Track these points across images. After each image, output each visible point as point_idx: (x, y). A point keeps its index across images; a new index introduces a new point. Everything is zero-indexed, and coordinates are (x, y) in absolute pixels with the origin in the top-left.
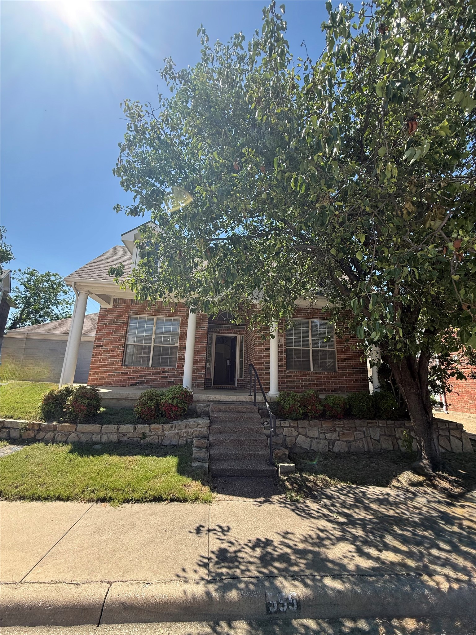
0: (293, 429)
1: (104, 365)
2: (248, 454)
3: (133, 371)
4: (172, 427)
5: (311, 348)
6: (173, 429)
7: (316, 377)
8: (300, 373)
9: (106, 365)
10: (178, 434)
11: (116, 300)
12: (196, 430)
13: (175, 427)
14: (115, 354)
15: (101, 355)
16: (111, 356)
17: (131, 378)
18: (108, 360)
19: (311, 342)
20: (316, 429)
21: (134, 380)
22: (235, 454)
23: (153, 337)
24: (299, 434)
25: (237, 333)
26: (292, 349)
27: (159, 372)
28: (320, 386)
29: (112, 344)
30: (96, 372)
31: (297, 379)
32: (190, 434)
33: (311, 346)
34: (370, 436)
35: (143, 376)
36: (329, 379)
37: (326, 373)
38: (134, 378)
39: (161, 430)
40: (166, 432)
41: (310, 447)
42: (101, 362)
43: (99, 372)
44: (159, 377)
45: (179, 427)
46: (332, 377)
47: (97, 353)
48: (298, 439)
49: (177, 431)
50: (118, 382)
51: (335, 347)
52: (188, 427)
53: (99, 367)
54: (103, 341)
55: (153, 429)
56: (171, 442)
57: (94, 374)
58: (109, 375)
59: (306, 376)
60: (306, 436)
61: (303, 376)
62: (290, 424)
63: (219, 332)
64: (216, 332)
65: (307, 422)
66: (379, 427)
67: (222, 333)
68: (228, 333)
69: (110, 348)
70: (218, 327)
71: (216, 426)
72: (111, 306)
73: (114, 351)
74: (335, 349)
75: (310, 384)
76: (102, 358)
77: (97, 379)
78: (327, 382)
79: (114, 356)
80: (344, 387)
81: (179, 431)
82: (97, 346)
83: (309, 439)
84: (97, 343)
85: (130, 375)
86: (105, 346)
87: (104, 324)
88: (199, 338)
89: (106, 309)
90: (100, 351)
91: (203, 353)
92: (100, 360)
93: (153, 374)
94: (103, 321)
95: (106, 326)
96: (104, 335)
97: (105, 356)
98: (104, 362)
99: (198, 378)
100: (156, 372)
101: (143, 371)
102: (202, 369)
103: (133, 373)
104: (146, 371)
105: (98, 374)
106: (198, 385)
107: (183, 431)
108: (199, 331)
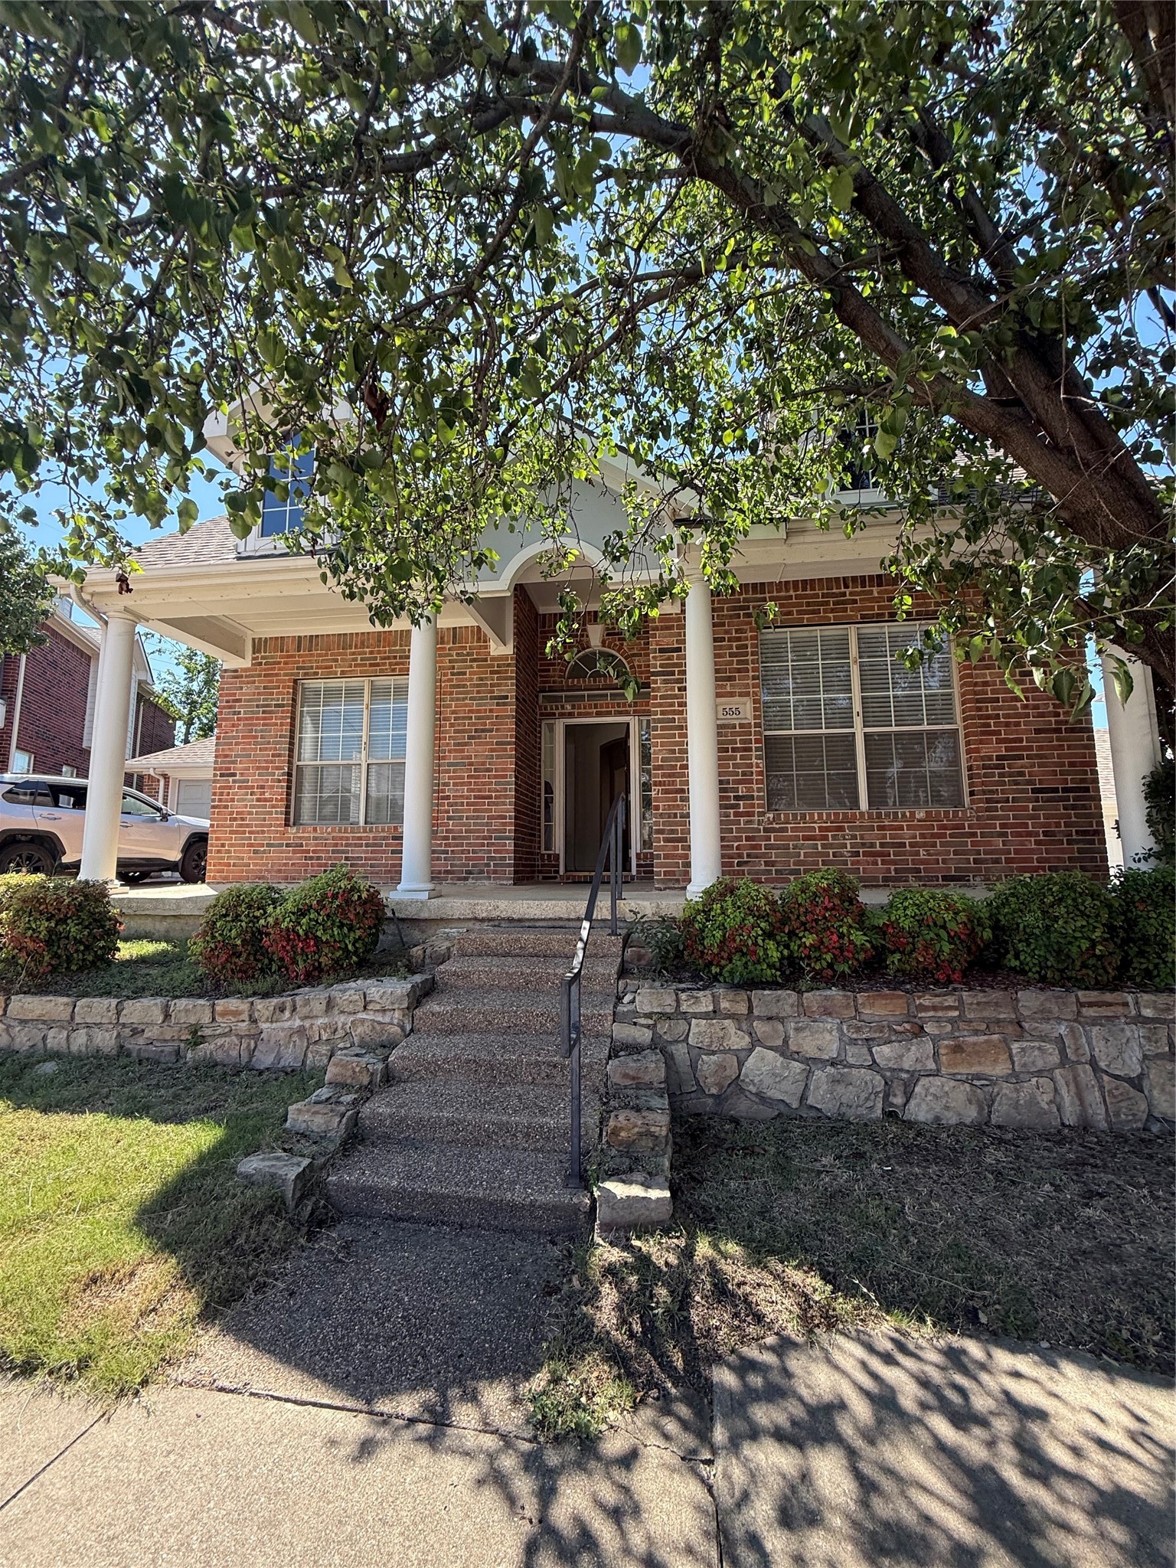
0: (727, 1022)
1: (241, 826)
2: (501, 1126)
3: (315, 838)
4: (282, 1010)
5: (859, 730)
6: (287, 1014)
7: (881, 828)
8: (818, 818)
9: (247, 826)
10: (301, 1031)
11: (258, 645)
12: (363, 1021)
13: (294, 1009)
14: (267, 795)
15: (233, 800)
16: (258, 800)
17: (311, 858)
18: (250, 813)
19: (857, 707)
20: (831, 1023)
21: (320, 865)
22: (451, 1123)
23: (364, 739)
24: (756, 1042)
25: (627, 713)
26: (789, 738)
27: (384, 838)
28: (894, 862)
29: (258, 768)
30: (223, 845)
31: (805, 838)
32: (340, 1033)
33: (858, 721)
34: (1093, 1062)
35: (343, 852)
36: (933, 836)
37: (920, 814)
38: (319, 858)
39: (245, 1016)
40: (264, 1026)
41: (803, 1098)
42: (235, 819)
43: (231, 845)
44: (384, 852)
45: (305, 1011)
46: (945, 827)
47: (221, 794)
48: (751, 1062)
49: (298, 1023)
50: (280, 871)
51: (959, 716)
52: (336, 1011)
53: (232, 832)
54: (234, 762)
55: (224, 1014)
56: (278, 1057)
57: (219, 852)
58: (255, 852)
59: (841, 829)
60: (784, 1051)
61: (827, 829)
62: (715, 1000)
63: (571, 715)
64: (562, 715)
65: (788, 996)
66: (1140, 1020)
67: (580, 715)
68: (599, 714)
69: (254, 779)
70: (568, 699)
71: (437, 1008)
72: (246, 663)
73: (263, 787)
74: (959, 725)
75: (857, 854)
76: (237, 806)
77: (229, 865)
78: (924, 845)
79: (266, 800)
80: (997, 861)
81: (307, 1024)
82: (222, 775)
83: (797, 1066)
84: (220, 769)
85: (308, 852)
86: (242, 774)
87: (234, 713)
88: (491, 731)
89: (236, 671)
90: (230, 788)
91: (505, 776)
92: (232, 813)
93: (367, 845)
94: (230, 707)
95: (239, 719)
96: (237, 744)
97: (244, 800)
98: (243, 819)
99: (495, 851)
100: (375, 838)
101: (341, 838)
102: (505, 824)
103: (317, 845)
104: (347, 838)
105: (229, 852)
106: (495, 872)
107: (320, 1021)
108: (491, 711)
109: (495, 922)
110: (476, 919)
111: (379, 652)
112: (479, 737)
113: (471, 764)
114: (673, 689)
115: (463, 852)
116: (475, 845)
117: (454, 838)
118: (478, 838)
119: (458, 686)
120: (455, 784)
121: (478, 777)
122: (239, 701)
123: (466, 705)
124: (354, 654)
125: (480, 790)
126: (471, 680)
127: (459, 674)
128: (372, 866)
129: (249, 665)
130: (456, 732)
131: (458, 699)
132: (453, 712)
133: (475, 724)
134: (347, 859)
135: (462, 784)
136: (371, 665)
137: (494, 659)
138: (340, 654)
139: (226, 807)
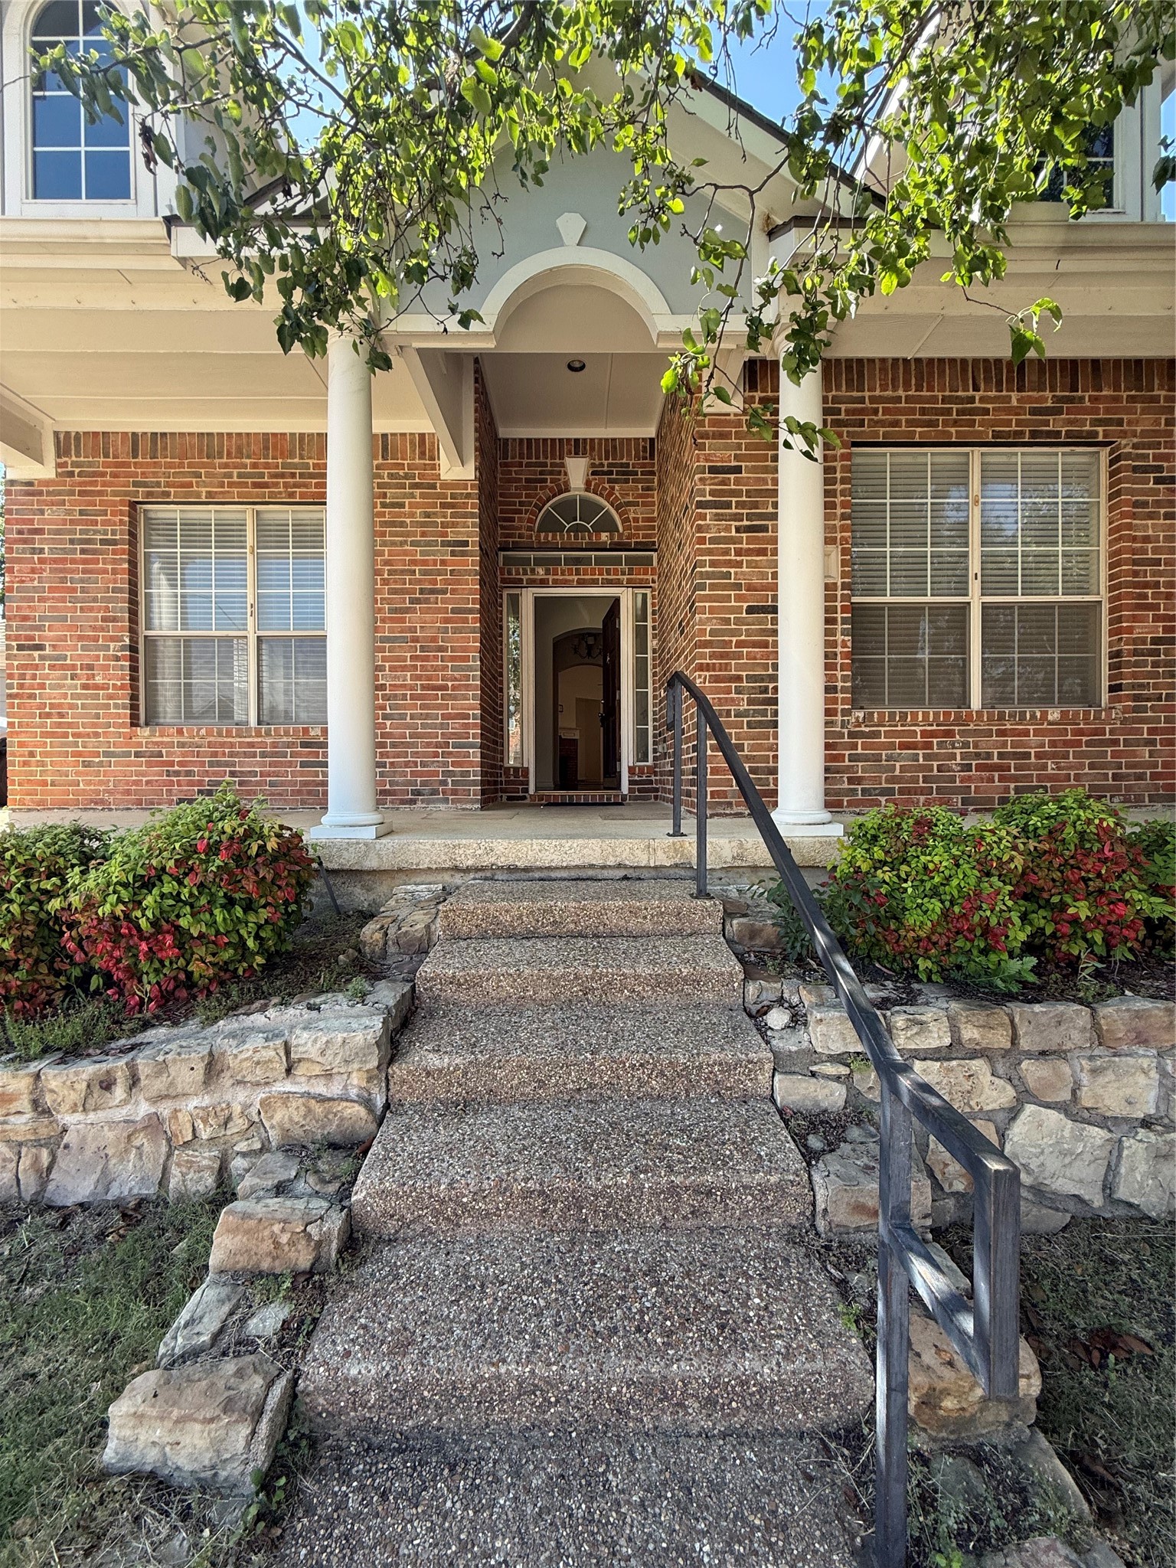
0: (978, 1065)
1: (60, 725)
3: (182, 745)
4: (107, 1085)
5: (975, 599)
6: (119, 1092)
7: (1002, 733)
8: (923, 718)
9: (70, 725)
10: (154, 1125)
11: (65, 444)
12: (286, 1097)
13: (134, 1081)
14: (99, 680)
15: (42, 686)
16: (85, 687)
17: (177, 773)
18: (72, 706)
19: (975, 566)
20: (1145, 1058)
21: (191, 783)
23: (250, 600)
24: (1025, 1095)
25: (617, 583)
26: (879, 608)
27: (289, 745)
28: (1015, 778)
29: (80, 638)
30: (32, 754)
31: (904, 746)
32: (238, 1124)
33: (975, 586)
35: (227, 764)
36: (1067, 744)
37: (1054, 715)
38: (188, 773)
39: (24, 1103)
40: (69, 1119)
41: (1108, 1187)
42: (48, 715)
43: (44, 754)
44: (290, 764)
45: (159, 1085)
46: (1081, 733)
47: (23, 676)
48: (1018, 1131)
49: (144, 1109)
50: (128, 792)
51: (1104, 583)
52: (226, 1080)
53: (44, 735)
54: (40, 628)
56: (106, 1180)
57: (25, 764)
58: (86, 764)
59: (949, 734)
60: (1071, 1109)
61: (932, 734)
62: (954, 1030)
63: (543, 583)
64: (532, 583)
67: (557, 584)
68: (582, 583)
69: (75, 654)
70: (539, 562)
71: (434, 1061)
72: (45, 471)
73: (90, 667)
74: (1102, 596)
75: (968, 768)
76: (50, 695)
77: (44, 783)
78: (1054, 756)
79: (97, 687)
80: (1140, 777)
81: (165, 1109)
82: (20, 648)
83: (1097, 1134)
84: (17, 638)
85: (172, 764)
86: (54, 647)
87: (34, 551)
88: (444, 592)
89: (30, 484)
90: (36, 667)
91: (467, 659)
92: (43, 706)
93: (263, 755)
94: (25, 541)
95: (41, 561)
96: (41, 600)
97: (60, 687)
98: (61, 715)
99: (454, 764)
100: (274, 745)
101: (223, 745)
102: (466, 726)
103: (184, 755)
104: (232, 745)
105: (43, 764)
106: (454, 792)
107: (193, 1103)
108: (443, 562)
109: (488, 873)
110: (456, 869)
111: (267, 466)
112: (427, 601)
113: (415, 640)
114: (728, 529)
115: (407, 764)
116: (425, 755)
117: (393, 745)
118: (428, 745)
119: (393, 524)
120: (392, 669)
121: (426, 659)
122: (40, 531)
123: (406, 553)
124: (226, 466)
125: (429, 678)
126: (412, 515)
127: (393, 505)
128: (272, 784)
129: (53, 476)
130: (392, 592)
131: (393, 544)
132: (387, 563)
133: (420, 582)
134: (233, 774)
135: (404, 668)
136: (256, 485)
137: (446, 485)
138: (204, 465)
139: (32, 696)
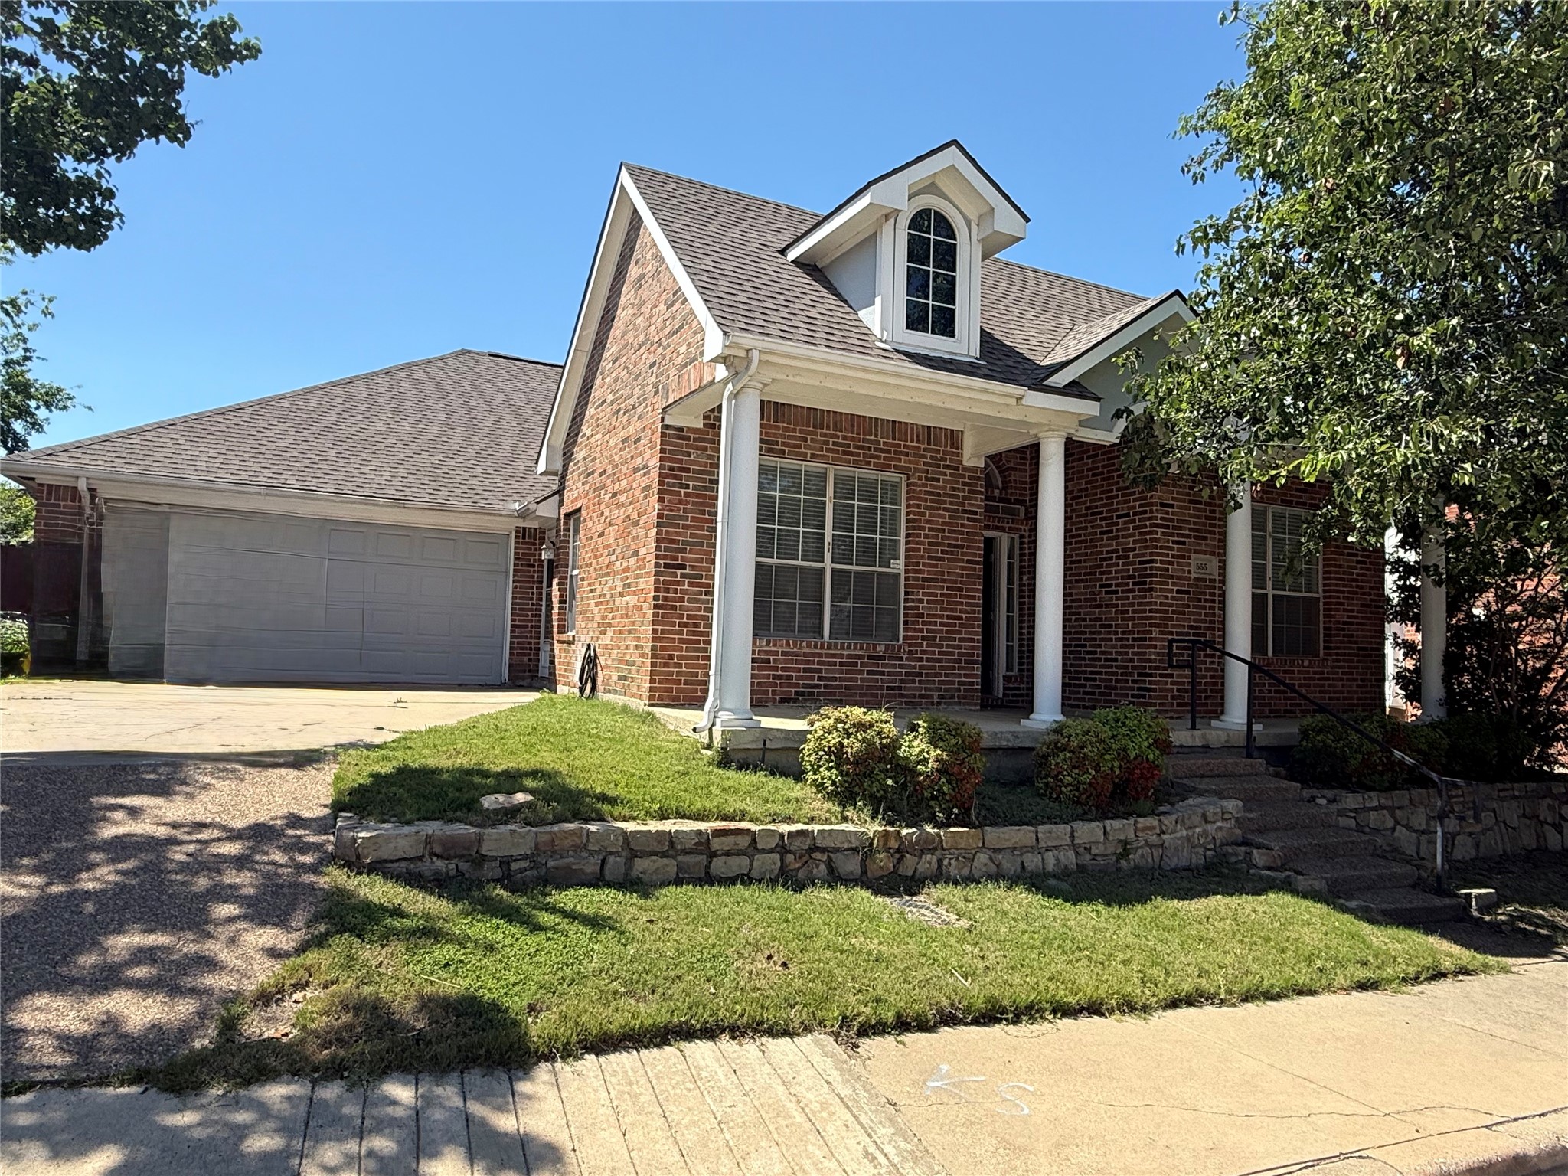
0: (1385, 812)
1: (694, 633)
3: (784, 654)
4: (1176, 823)
5: (1270, 592)
6: (1178, 826)
10: (1188, 839)
12: (1220, 828)
13: (1183, 820)
15: (682, 600)
17: (780, 677)
19: (1270, 573)
20: (1422, 809)
21: (790, 685)
23: (828, 538)
24: (1397, 822)
25: (1001, 530)
27: (859, 657)
30: (671, 657)
32: (1210, 838)
33: (1270, 585)
34: (1504, 822)
36: (1311, 679)
37: (1305, 662)
38: (790, 677)
39: (1157, 830)
40: (1164, 837)
42: (686, 625)
43: (680, 658)
44: (861, 672)
45: (1190, 823)
46: (1316, 673)
47: (667, 591)
48: (1397, 834)
49: (1185, 833)
51: (1321, 588)
54: (684, 551)
55: (1143, 830)
56: (1177, 860)
57: (666, 665)
65: (1406, 794)
74: (1321, 595)
81: (1191, 832)
82: (666, 566)
84: (665, 557)
85: (776, 669)
86: (693, 568)
87: (681, 486)
88: (962, 547)
89: (681, 429)
90: (678, 583)
91: (973, 597)
92: (681, 616)
93: (842, 664)
94: (675, 477)
95: (687, 495)
96: (685, 527)
97: (696, 601)
98: (696, 625)
99: (966, 676)
100: (850, 656)
101: (814, 655)
102: (973, 648)
103: (786, 661)
104: (820, 655)
105: (679, 666)
106: (965, 697)
107: (1198, 830)
108: (963, 525)
111: (853, 439)
112: (952, 553)
113: (944, 581)
114: (1168, 542)
115: (936, 675)
116: (948, 668)
117: (928, 660)
118: (949, 661)
119: (932, 493)
120: (928, 602)
121: (949, 596)
122: (687, 470)
123: (941, 516)
124: (825, 435)
125: (952, 610)
126: (944, 488)
127: (933, 479)
128: (847, 687)
129: (701, 426)
130: (930, 544)
131: (932, 508)
132: (928, 522)
133: (947, 538)
134: (820, 679)
135: (937, 602)
136: (845, 453)
137: (966, 469)
138: (810, 433)
139: (674, 608)
